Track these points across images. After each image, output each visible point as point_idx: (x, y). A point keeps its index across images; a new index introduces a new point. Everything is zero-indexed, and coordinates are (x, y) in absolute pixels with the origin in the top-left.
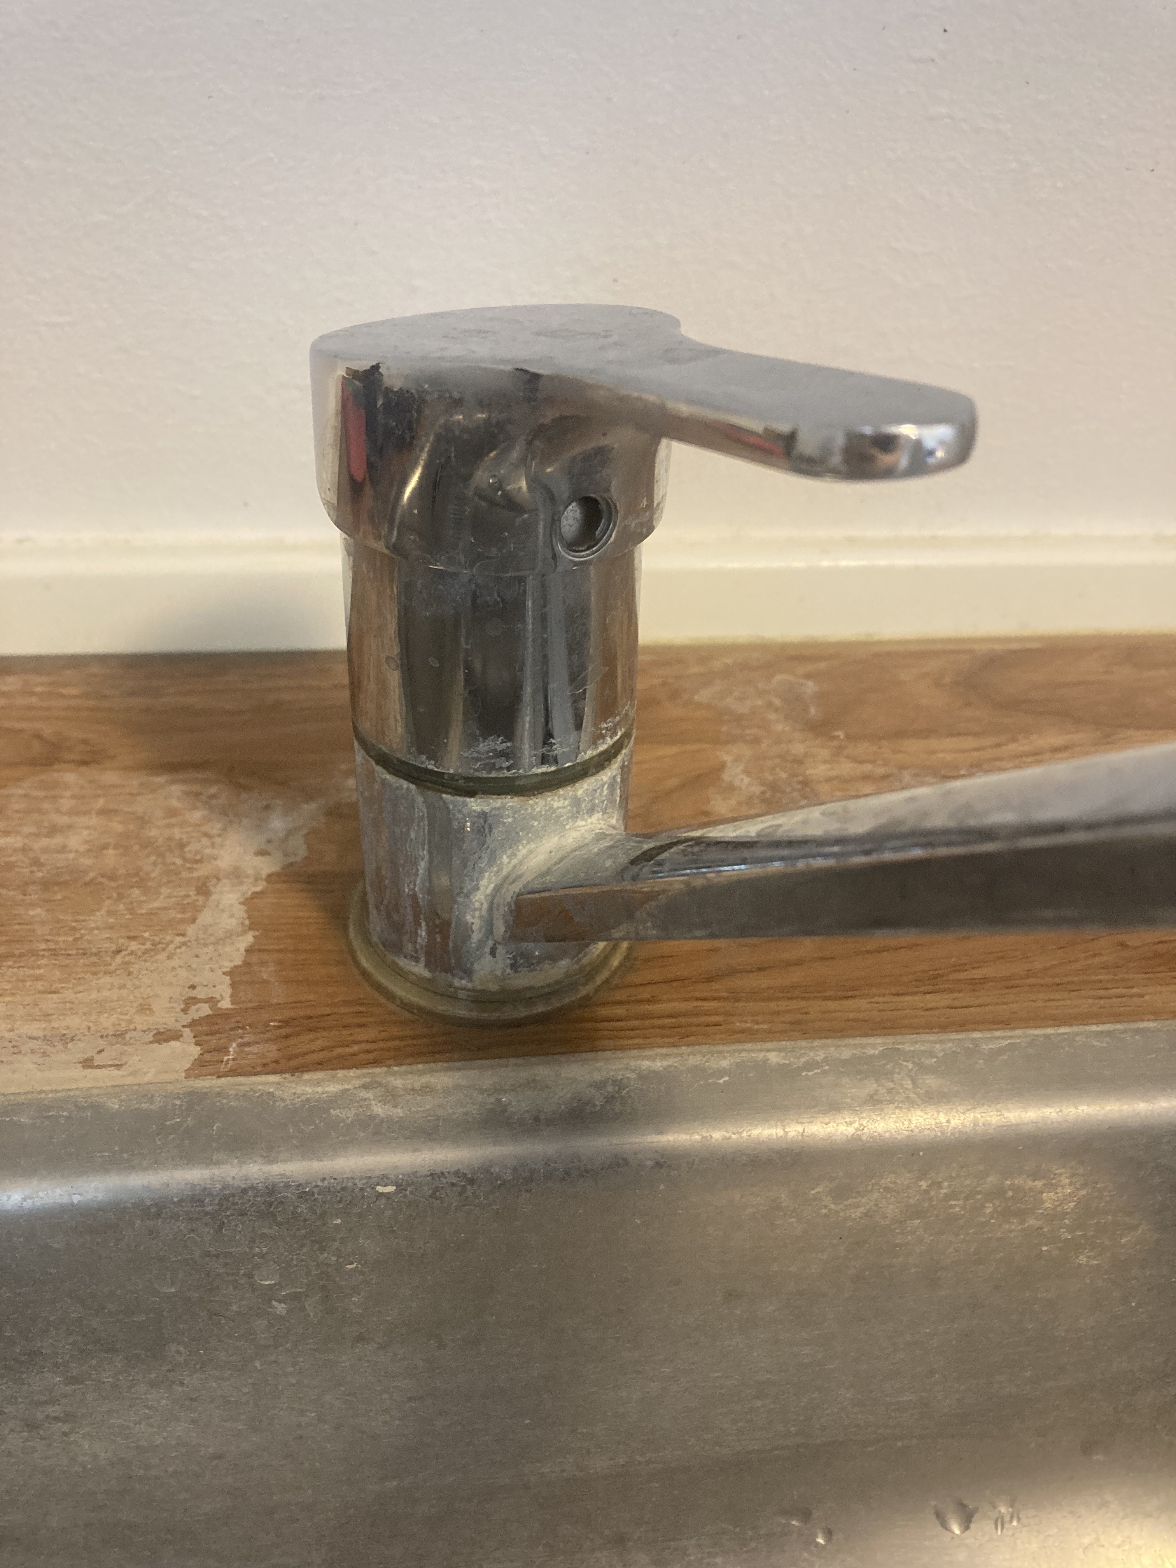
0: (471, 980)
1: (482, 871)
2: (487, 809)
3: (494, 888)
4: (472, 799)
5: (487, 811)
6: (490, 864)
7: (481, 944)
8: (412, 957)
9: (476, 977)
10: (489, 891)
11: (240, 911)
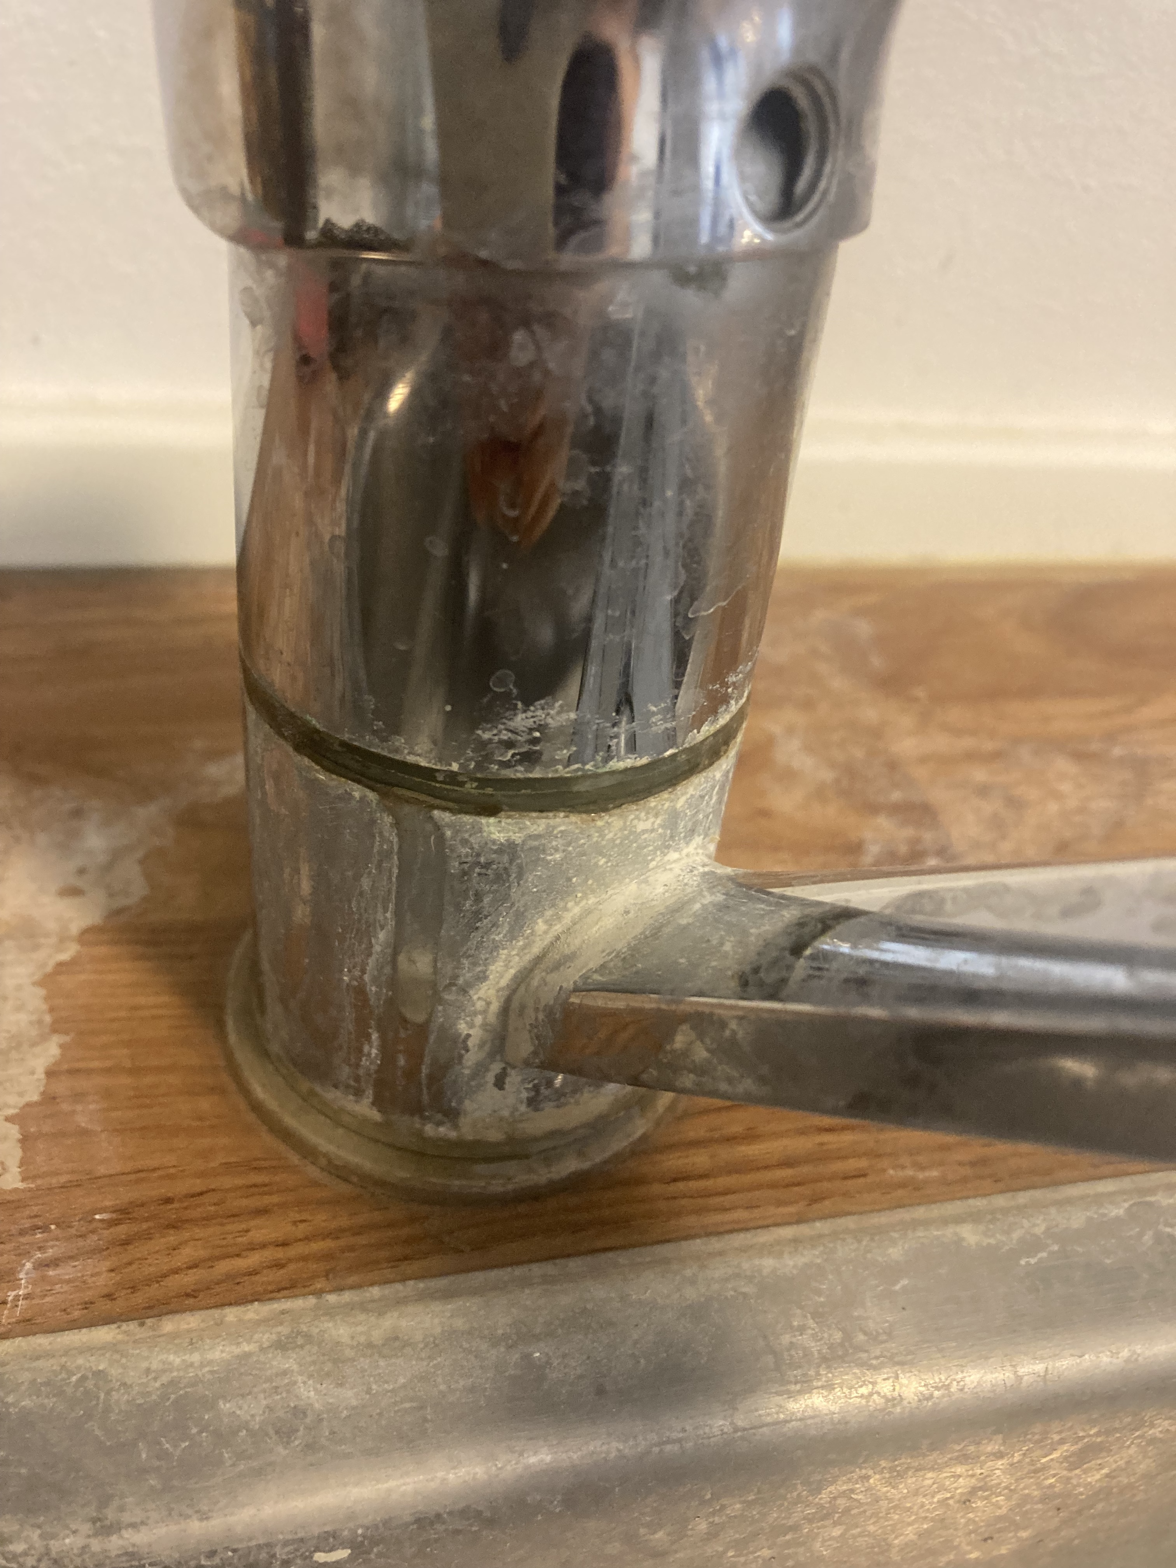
0: (456, 1127)
1: (496, 947)
2: (517, 837)
3: (515, 977)
4: (492, 820)
5: (519, 841)
6: (512, 935)
7: (480, 1069)
8: (348, 1086)
9: (465, 1122)
10: (503, 982)
11: (35, 998)
